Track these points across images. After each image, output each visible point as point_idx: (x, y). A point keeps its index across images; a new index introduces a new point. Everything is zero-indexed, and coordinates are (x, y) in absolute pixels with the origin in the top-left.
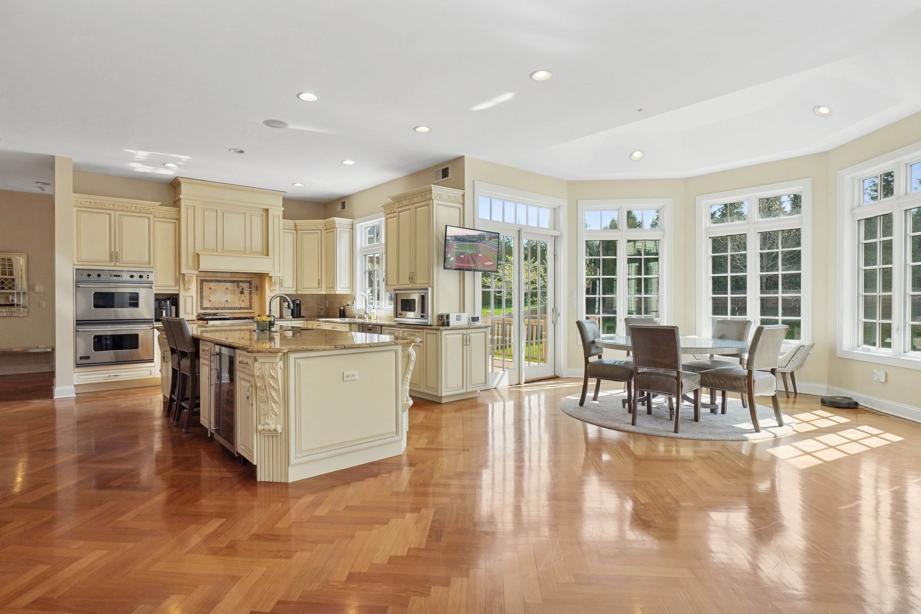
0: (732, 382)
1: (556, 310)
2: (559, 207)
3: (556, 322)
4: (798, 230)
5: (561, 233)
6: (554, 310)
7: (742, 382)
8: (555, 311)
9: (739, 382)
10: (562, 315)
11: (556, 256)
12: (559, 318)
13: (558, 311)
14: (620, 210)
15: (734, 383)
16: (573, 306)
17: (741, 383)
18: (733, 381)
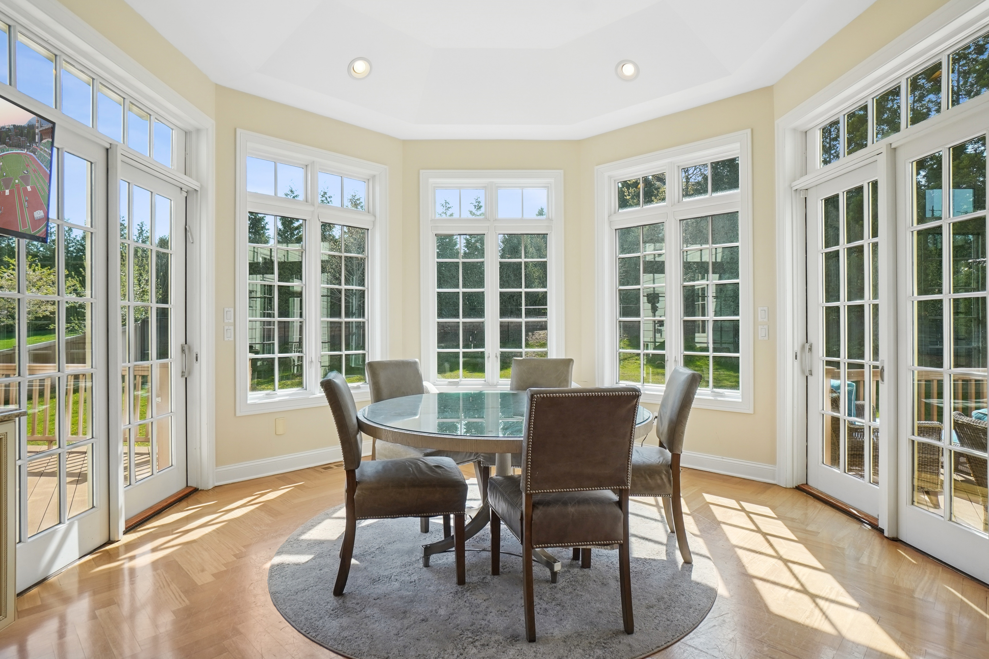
0: (646, 479)
1: (189, 348)
2: (198, 131)
3: (189, 374)
4: (544, 236)
5: (201, 185)
6: (186, 348)
7: (664, 476)
8: (187, 351)
9: (658, 477)
10: (203, 358)
11: (188, 234)
12: (196, 365)
13: (196, 350)
14: (309, 168)
15: (650, 480)
16: (226, 339)
17: (662, 479)
18: (648, 478)
